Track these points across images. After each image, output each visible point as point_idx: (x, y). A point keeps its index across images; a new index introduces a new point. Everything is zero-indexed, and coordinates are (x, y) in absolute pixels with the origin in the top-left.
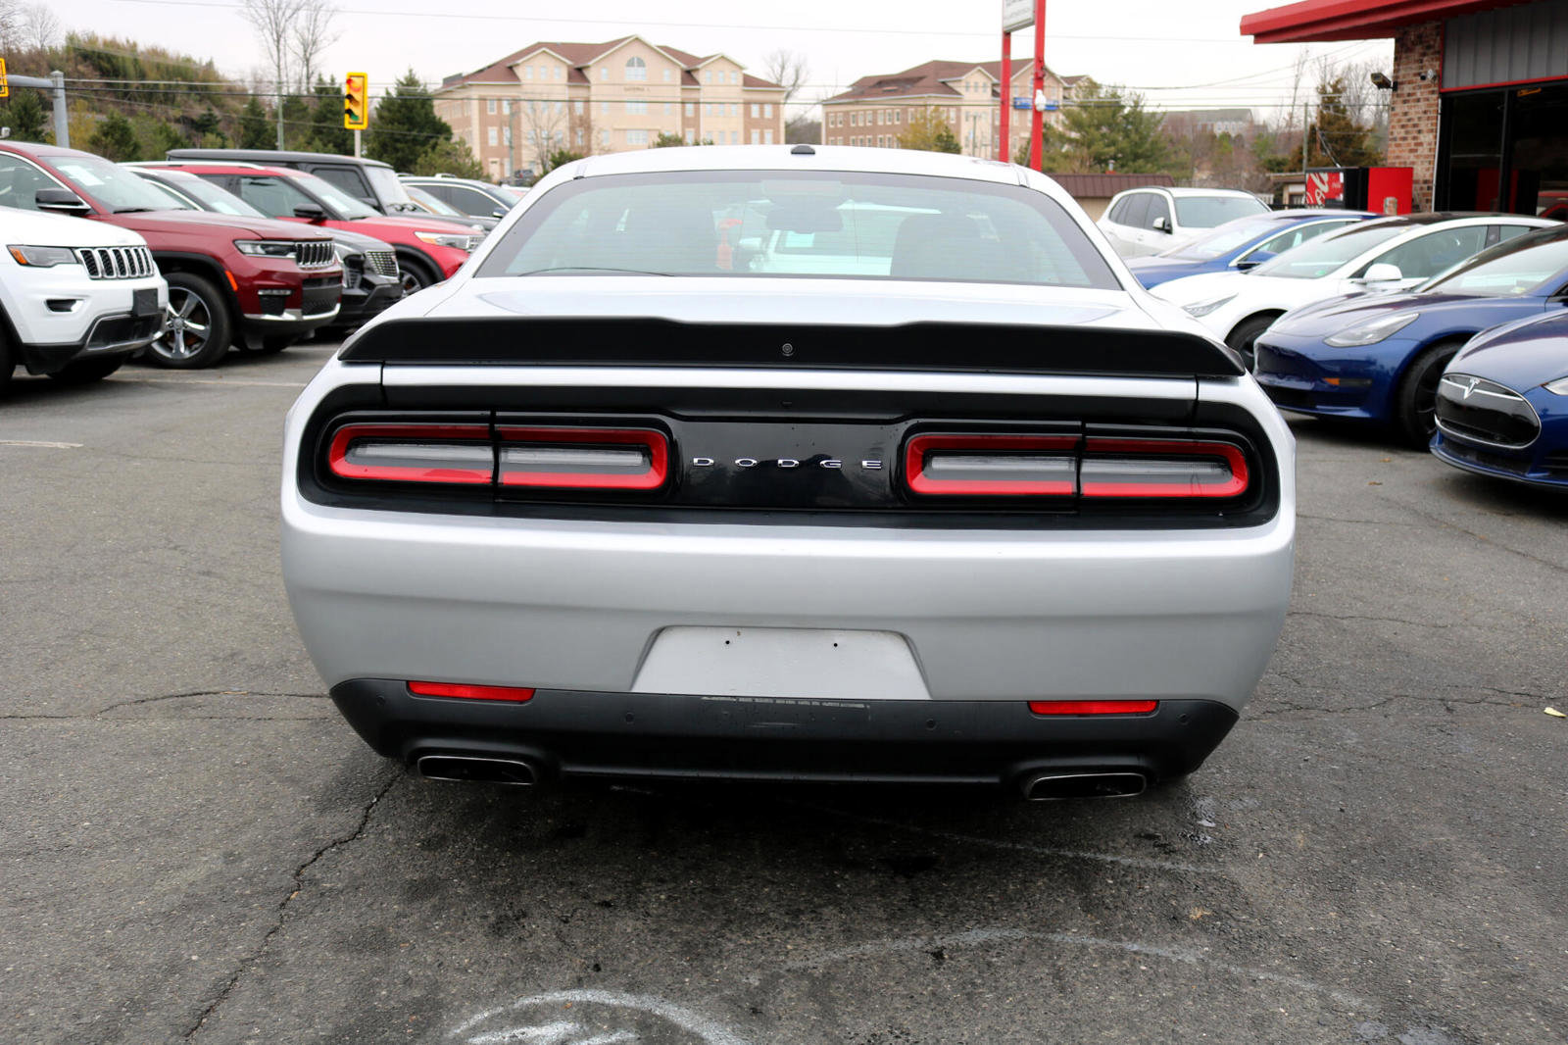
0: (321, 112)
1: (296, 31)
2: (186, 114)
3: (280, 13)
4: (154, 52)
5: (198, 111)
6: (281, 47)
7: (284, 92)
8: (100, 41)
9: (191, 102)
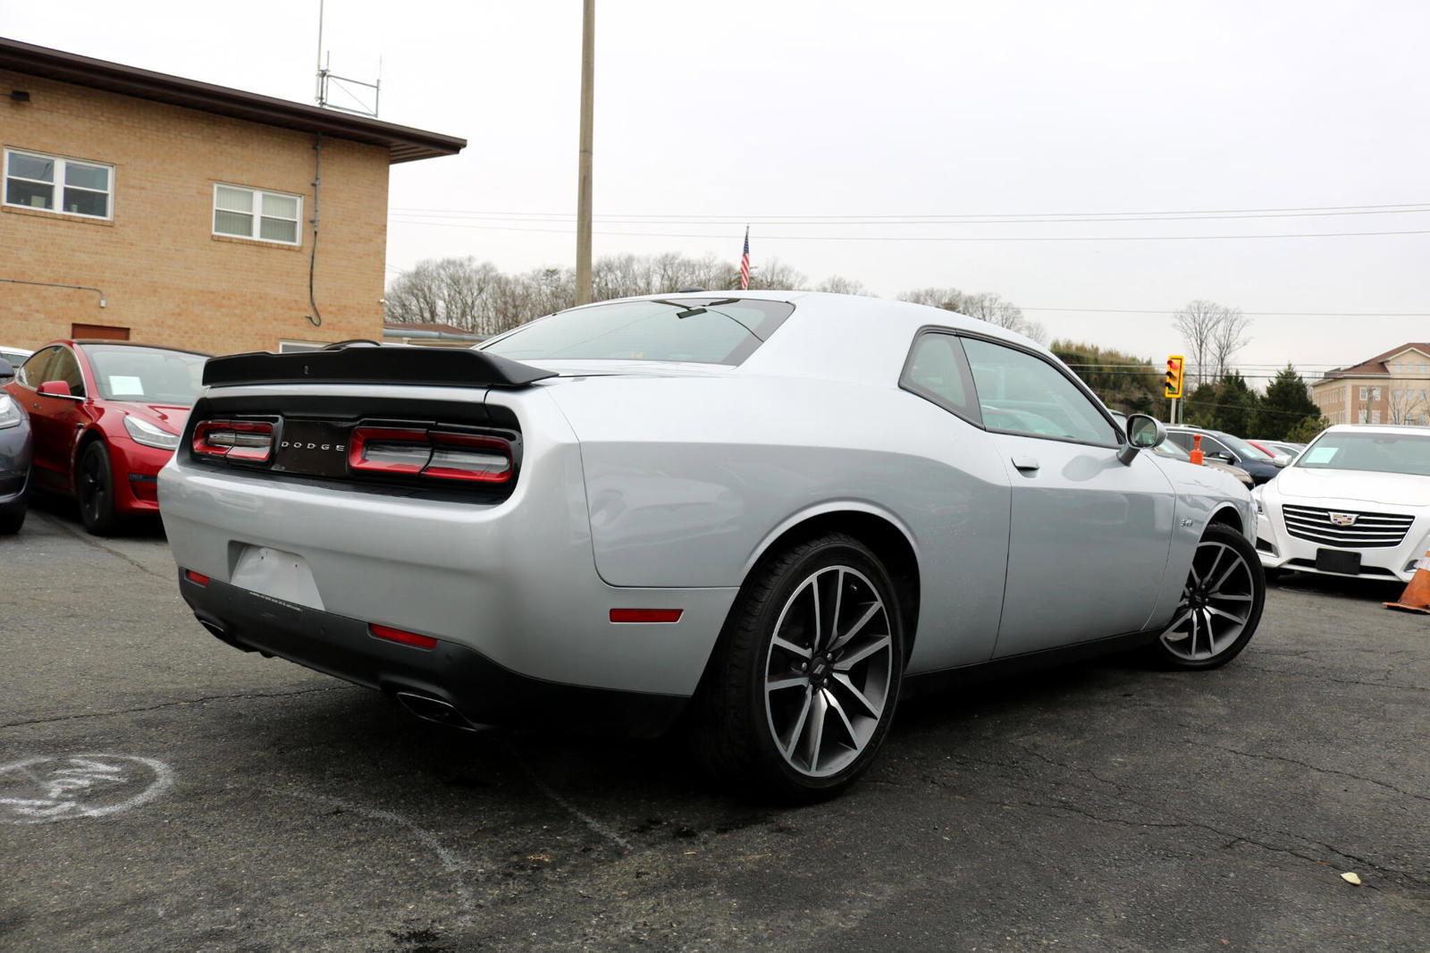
0: (1224, 397)
1: (1215, 338)
2: (1129, 397)
3: (1204, 326)
4: (1111, 354)
5: (1137, 395)
6: (1203, 350)
7: (1203, 381)
8: (1074, 347)
9: (1133, 389)
